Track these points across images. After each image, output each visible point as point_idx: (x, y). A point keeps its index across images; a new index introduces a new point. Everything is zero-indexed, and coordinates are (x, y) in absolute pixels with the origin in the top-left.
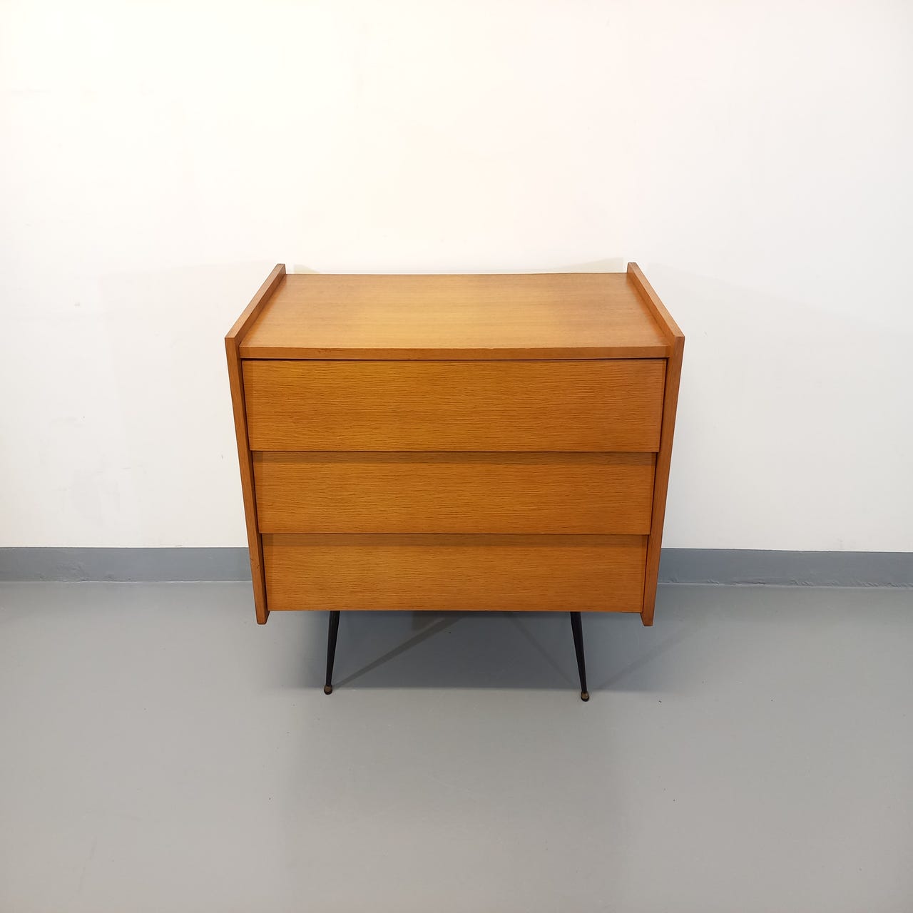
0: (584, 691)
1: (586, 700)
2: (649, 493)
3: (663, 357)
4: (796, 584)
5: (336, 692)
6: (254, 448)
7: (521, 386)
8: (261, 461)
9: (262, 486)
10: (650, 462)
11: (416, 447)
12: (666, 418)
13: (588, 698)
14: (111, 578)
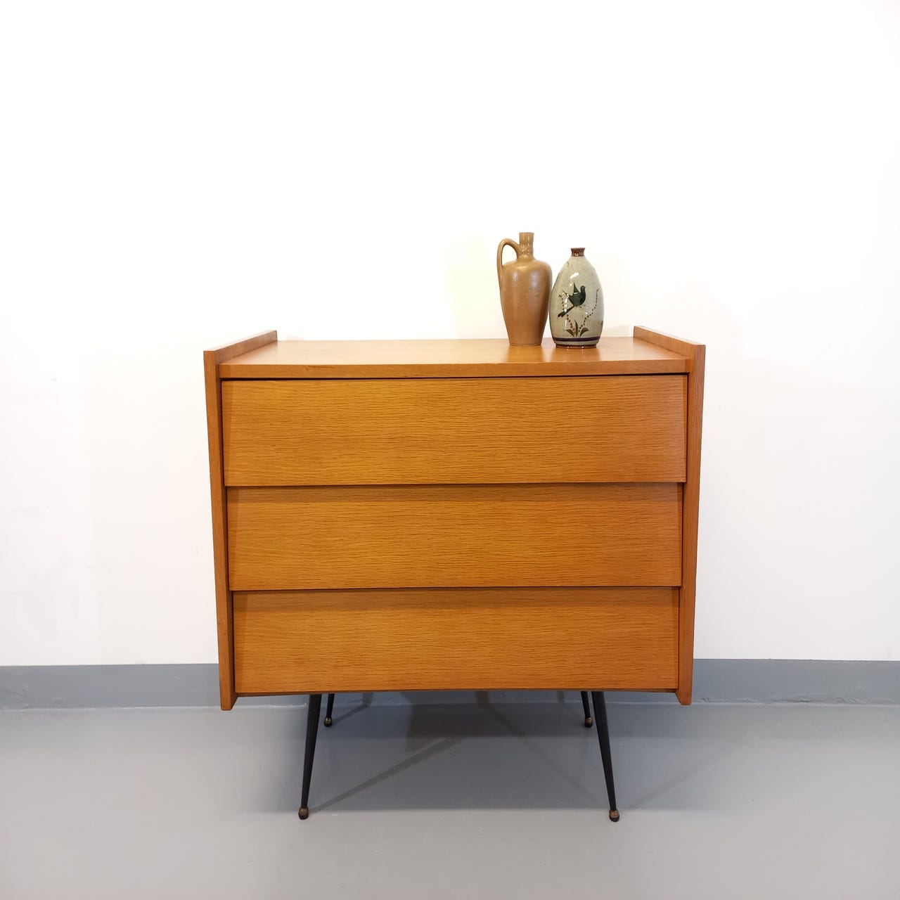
0: (613, 807)
1: (615, 819)
2: (677, 535)
3: (683, 371)
4: (844, 701)
5: (313, 817)
6: (229, 483)
7: (529, 406)
8: (236, 501)
9: (235, 531)
10: (676, 498)
11: (412, 479)
12: (691, 440)
13: (618, 818)
14: (59, 704)
